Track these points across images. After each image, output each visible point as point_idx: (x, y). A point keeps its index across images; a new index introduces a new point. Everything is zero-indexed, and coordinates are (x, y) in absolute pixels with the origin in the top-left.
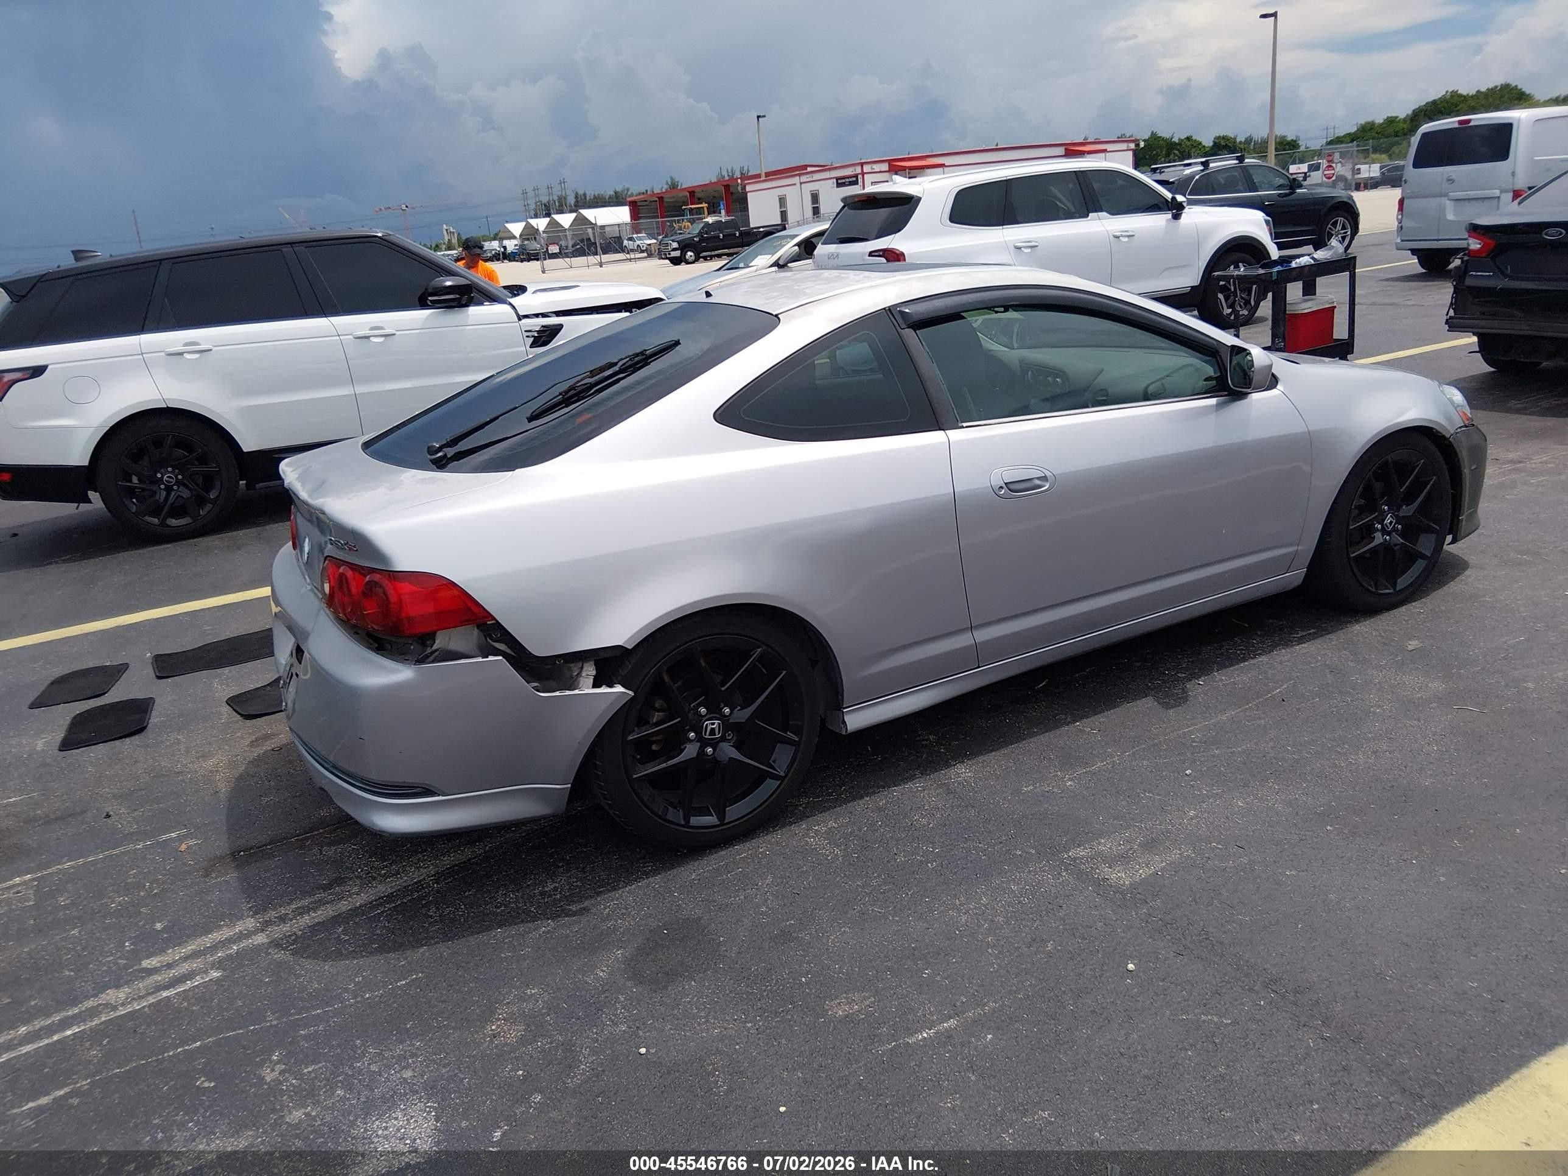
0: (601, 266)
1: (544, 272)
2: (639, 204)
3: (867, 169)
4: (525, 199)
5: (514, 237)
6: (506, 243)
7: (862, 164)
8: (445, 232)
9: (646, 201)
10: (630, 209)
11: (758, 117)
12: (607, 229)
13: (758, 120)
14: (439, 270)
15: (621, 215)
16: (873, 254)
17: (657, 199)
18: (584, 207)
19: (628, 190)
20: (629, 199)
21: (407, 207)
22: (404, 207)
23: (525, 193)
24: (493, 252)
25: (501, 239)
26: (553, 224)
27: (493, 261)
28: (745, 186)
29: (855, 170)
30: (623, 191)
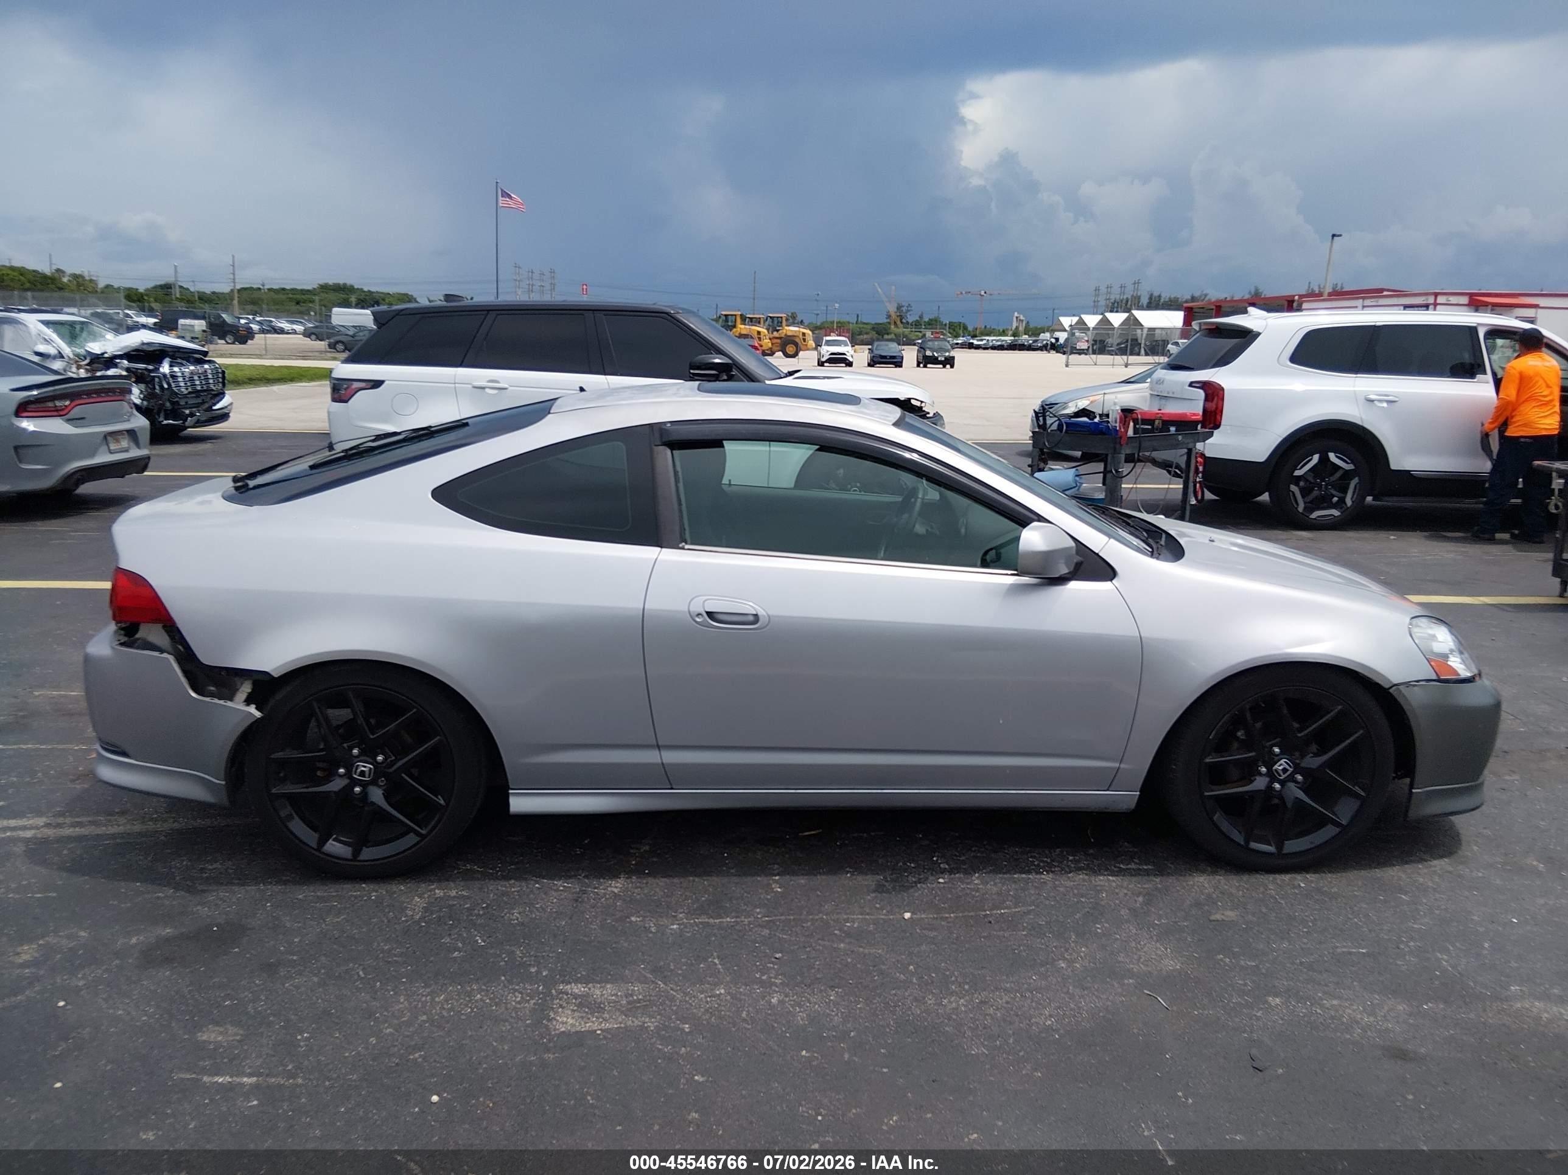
0: (1126, 367)
1: (1067, 366)
2: (1195, 310)
3: (1440, 299)
4: (1097, 295)
5: (1065, 330)
6: (1057, 334)
7: (1436, 295)
8: (1015, 319)
9: (1203, 308)
10: (1185, 315)
11: (1334, 236)
12: (1157, 331)
13: (1333, 238)
14: (709, 346)
15: (1174, 319)
16: (1194, 385)
17: (1214, 307)
18: (1140, 308)
19: (1206, 295)
20: (1185, 305)
21: (985, 293)
22: (983, 293)
23: (1097, 289)
24: (1045, 342)
25: (1053, 331)
26: (1105, 321)
27: (1042, 350)
28: (1302, 303)
29: (1427, 300)
30: (1201, 296)
